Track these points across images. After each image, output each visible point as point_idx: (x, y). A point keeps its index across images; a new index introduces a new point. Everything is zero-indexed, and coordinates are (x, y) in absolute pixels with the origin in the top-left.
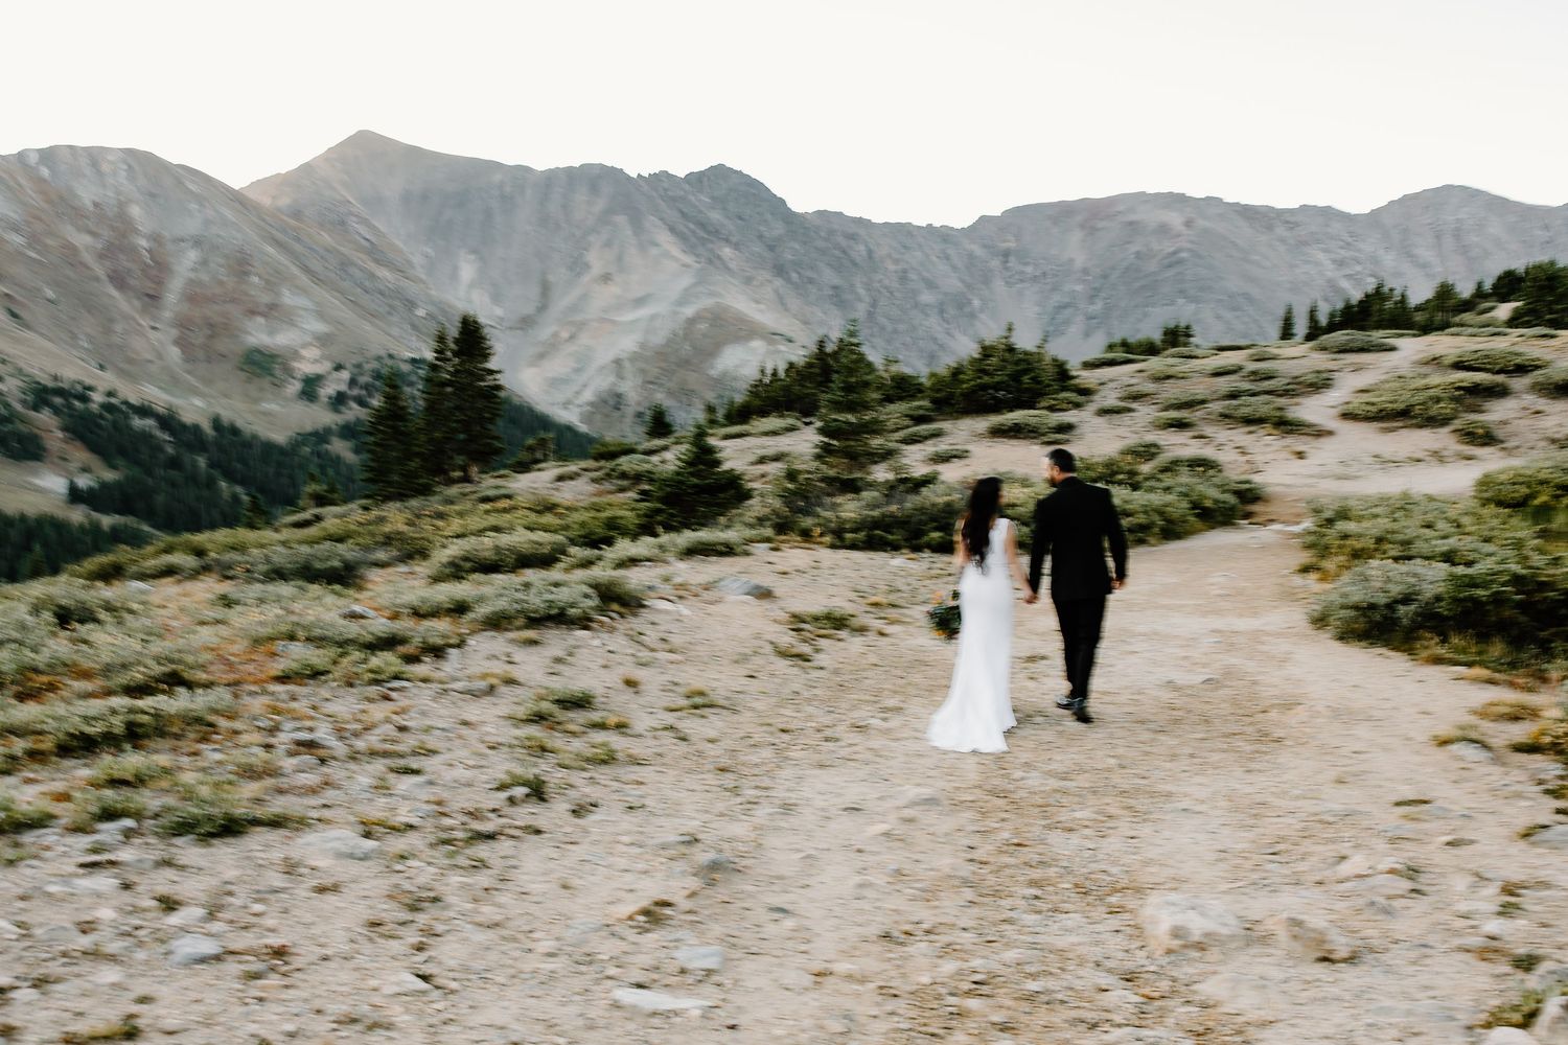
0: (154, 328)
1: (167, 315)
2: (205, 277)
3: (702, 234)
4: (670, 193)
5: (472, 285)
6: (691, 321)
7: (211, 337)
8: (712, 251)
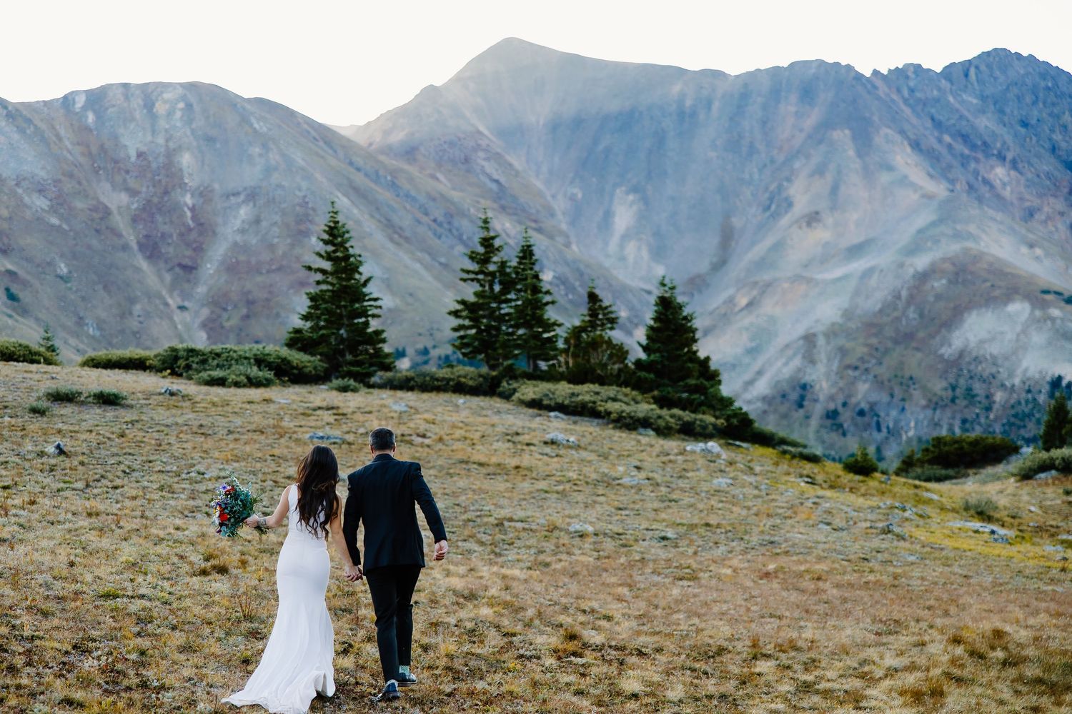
0: (182, 308)
1: (201, 290)
2: (254, 241)
3: (960, 147)
4: (918, 95)
5: (625, 237)
6: (923, 277)
7: (247, 317)
8: (976, 173)
